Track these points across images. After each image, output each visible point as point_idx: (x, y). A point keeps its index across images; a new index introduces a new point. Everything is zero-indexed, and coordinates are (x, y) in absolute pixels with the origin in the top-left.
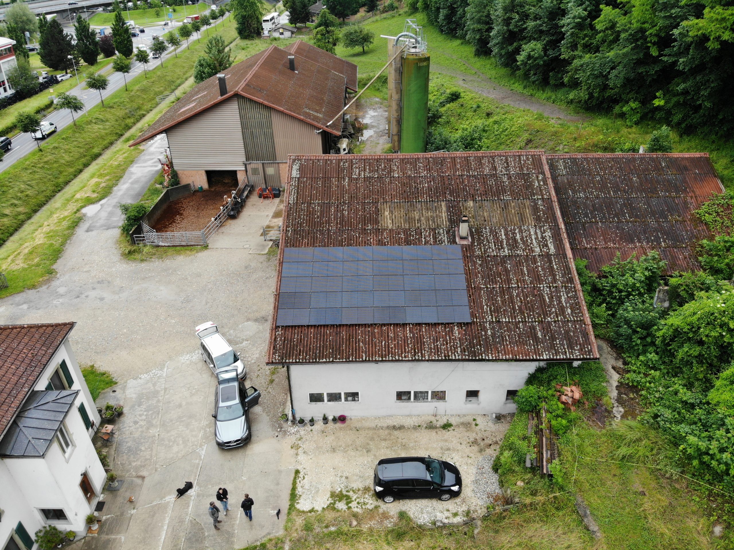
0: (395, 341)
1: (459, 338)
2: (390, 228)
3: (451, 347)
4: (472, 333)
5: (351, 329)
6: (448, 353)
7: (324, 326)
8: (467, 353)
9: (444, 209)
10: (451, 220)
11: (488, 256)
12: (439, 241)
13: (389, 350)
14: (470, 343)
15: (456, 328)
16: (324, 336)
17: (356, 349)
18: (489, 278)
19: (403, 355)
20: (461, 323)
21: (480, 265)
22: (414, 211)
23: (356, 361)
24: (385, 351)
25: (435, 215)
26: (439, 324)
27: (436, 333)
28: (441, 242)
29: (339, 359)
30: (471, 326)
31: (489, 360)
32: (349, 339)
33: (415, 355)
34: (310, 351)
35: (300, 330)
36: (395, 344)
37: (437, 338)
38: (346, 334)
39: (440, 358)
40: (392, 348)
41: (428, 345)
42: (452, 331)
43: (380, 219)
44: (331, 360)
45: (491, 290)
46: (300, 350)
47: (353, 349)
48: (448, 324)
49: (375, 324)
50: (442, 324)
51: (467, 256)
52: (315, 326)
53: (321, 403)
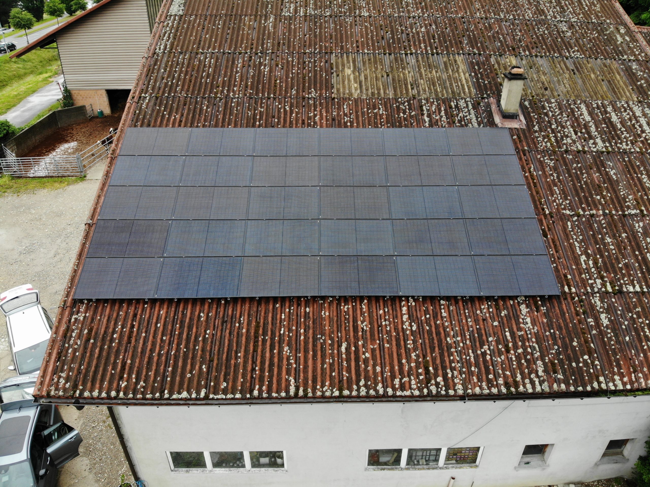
0: (373, 340)
1: (536, 335)
2: (356, 96)
3: (518, 358)
4: (565, 320)
5: (262, 308)
6: (514, 376)
7: (195, 301)
8: (560, 376)
9: (462, 67)
10: (479, 86)
11: (566, 151)
12: (460, 121)
13: (357, 366)
14: (565, 347)
15: (524, 309)
16: (190, 328)
17: (271, 365)
18: (578, 195)
19: (397, 381)
20: (534, 297)
21: (555, 169)
22: (403, 68)
23: (270, 397)
24: (349, 370)
25: (445, 76)
26: (480, 299)
27: (476, 321)
28: (464, 122)
29: (225, 392)
30: (560, 303)
31: (616, 393)
32: (256, 337)
33: (428, 381)
34: (149, 369)
35: (131, 311)
36: (373, 350)
37: (480, 335)
38: (249, 324)
39: (495, 391)
40: (366, 361)
41: (460, 353)
42: (517, 318)
43: (334, 81)
44: (202, 394)
45: (588, 220)
46: (124, 364)
47: (263, 363)
48: (504, 298)
49: (324, 298)
50: (489, 298)
51: (524, 151)
52: (170, 301)
53: (200, 470)
